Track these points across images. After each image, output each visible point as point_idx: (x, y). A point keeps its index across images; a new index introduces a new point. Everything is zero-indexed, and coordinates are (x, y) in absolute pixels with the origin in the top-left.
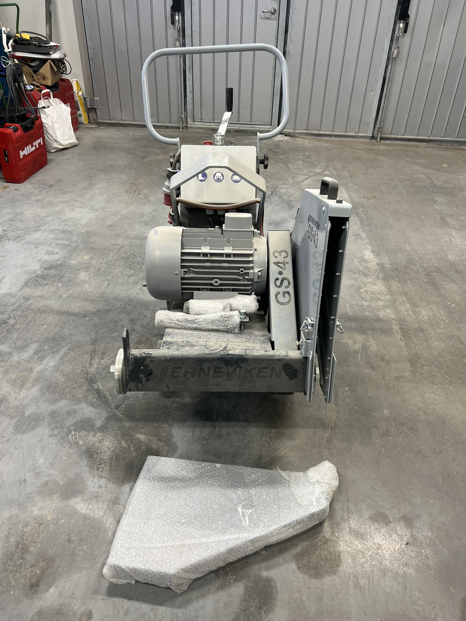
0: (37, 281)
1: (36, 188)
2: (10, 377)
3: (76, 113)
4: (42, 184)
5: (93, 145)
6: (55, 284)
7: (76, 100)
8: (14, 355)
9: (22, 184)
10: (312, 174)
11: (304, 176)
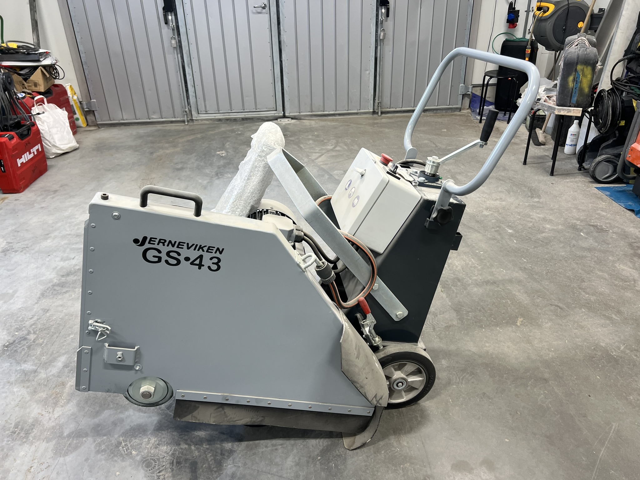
0: (55, 290)
1: (39, 196)
2: (39, 397)
3: (73, 117)
4: (45, 191)
5: (95, 146)
7: (71, 104)
8: (40, 373)
9: (23, 193)
10: (324, 151)
11: (318, 154)
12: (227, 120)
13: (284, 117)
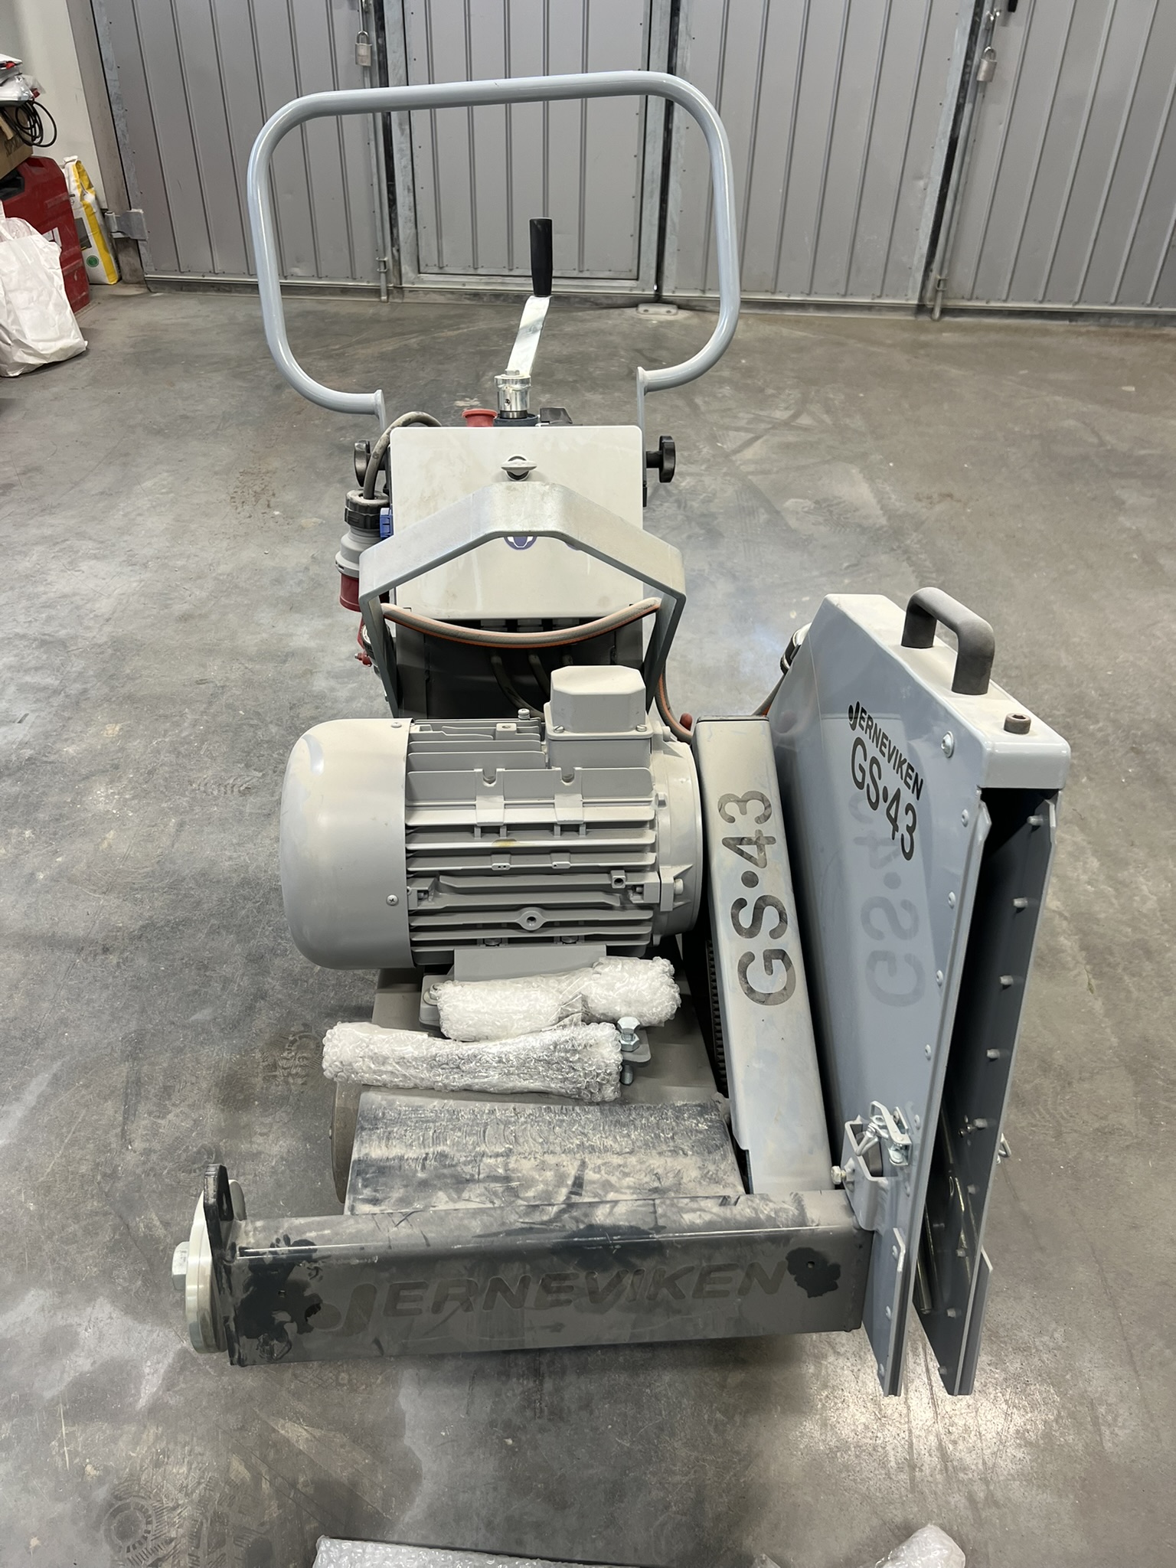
3: (79, 256)
5: (131, 350)
6: (14, 831)
7: (76, 217)
10: (763, 426)
11: (742, 434)
12: (497, 295)
13: (658, 299)
